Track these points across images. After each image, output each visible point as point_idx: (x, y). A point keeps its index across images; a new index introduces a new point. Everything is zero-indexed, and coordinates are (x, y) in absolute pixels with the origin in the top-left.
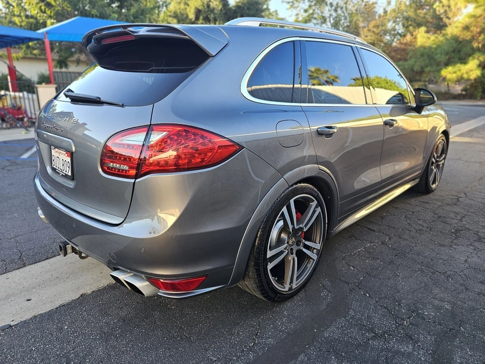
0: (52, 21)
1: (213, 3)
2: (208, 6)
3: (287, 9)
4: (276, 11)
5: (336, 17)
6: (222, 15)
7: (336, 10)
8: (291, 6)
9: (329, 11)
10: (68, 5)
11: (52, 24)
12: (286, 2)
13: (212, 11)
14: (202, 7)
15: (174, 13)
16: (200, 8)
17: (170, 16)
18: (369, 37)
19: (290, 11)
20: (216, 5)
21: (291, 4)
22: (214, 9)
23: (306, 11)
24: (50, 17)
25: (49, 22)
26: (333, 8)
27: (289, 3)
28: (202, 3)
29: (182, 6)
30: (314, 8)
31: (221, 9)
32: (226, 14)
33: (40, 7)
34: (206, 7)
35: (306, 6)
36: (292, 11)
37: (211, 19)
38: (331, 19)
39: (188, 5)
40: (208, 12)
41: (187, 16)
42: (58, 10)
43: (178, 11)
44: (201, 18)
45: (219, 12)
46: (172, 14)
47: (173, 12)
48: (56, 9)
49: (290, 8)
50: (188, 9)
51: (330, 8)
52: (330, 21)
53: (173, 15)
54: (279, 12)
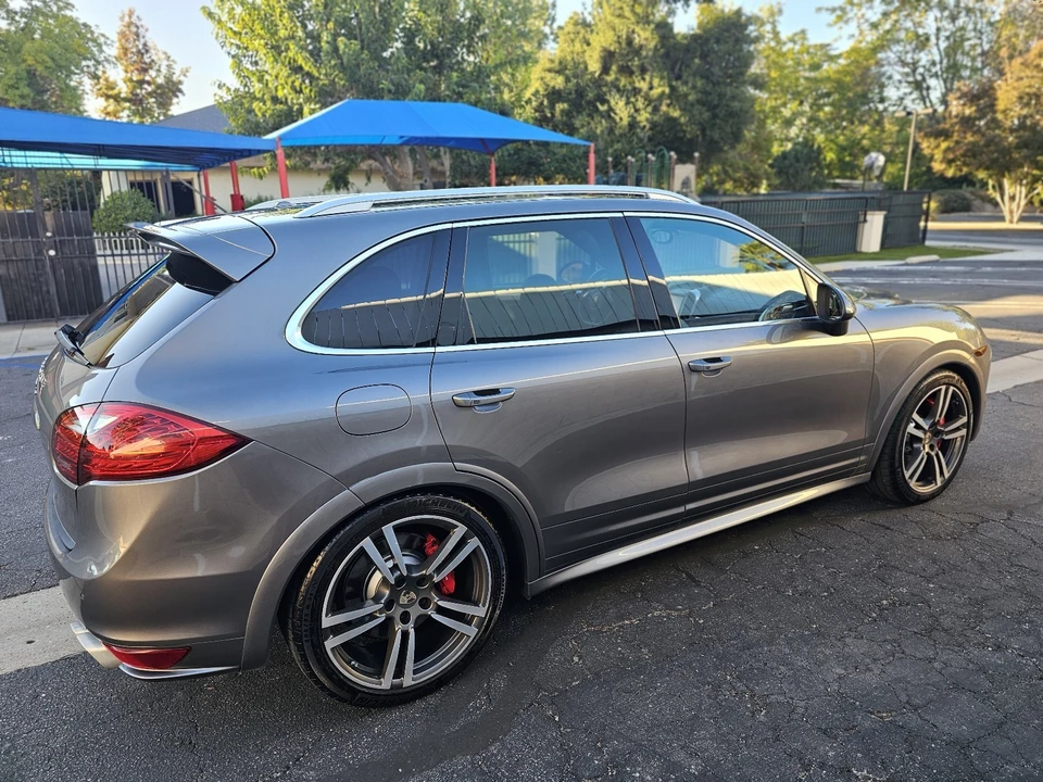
0: (313, 106)
1: (639, 35)
2: (630, 42)
3: (830, 25)
4: (803, 32)
5: (953, 33)
6: (659, 60)
7: (953, 18)
8: (840, 18)
9: (936, 19)
10: (341, 75)
11: (313, 111)
12: (827, 9)
13: (637, 51)
14: (617, 45)
15: (561, 63)
16: (612, 49)
17: (550, 70)
18: (1026, 82)
19: (836, 28)
20: (646, 39)
21: (839, 13)
22: (641, 47)
23: (875, 26)
24: (308, 100)
25: (306, 110)
26: (946, 13)
27: (833, 10)
28: (615, 38)
29: (578, 46)
30: (894, 17)
31: (656, 46)
32: (667, 55)
33: (293, 82)
34: (624, 45)
35: (875, 13)
36: (841, 28)
37: (634, 69)
38: (942, 39)
39: (588, 44)
40: (627, 55)
41: (586, 68)
42: (324, 85)
43: (569, 58)
44: (614, 68)
45: (650, 53)
46: (556, 65)
47: (557, 61)
48: (321, 83)
49: (836, 23)
50: (587, 54)
51: (939, 15)
52: (937, 44)
53: (557, 68)
54: (809, 35)
